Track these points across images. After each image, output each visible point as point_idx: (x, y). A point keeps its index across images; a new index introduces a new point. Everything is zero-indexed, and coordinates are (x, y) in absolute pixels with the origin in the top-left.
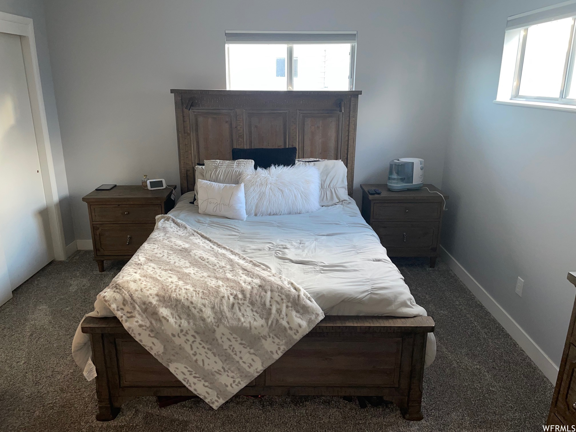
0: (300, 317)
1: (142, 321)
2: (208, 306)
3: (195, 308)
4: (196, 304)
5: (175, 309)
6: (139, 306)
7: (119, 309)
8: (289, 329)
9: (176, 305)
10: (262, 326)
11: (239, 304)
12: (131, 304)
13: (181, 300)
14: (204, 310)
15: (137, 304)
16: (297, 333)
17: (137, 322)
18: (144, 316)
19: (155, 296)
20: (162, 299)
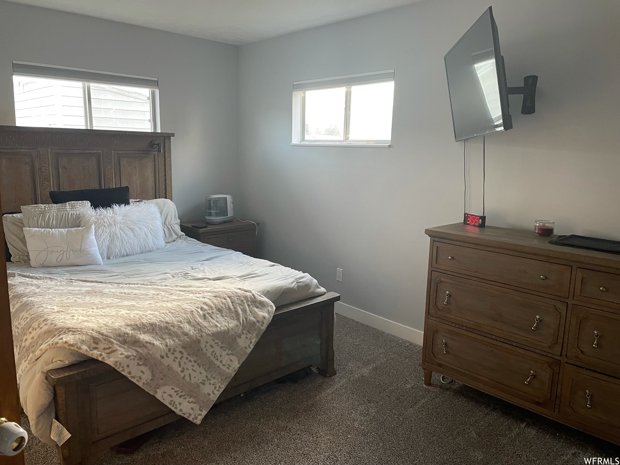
0: (261, 311)
1: (126, 352)
2: (184, 322)
3: (173, 327)
4: (172, 323)
5: (154, 332)
6: (114, 340)
7: (91, 348)
8: (257, 322)
9: (153, 329)
10: (237, 326)
11: (209, 313)
12: (105, 340)
13: (156, 323)
14: (182, 326)
15: (112, 339)
16: (263, 325)
17: (122, 354)
18: (126, 347)
19: (126, 327)
20: (135, 327)
